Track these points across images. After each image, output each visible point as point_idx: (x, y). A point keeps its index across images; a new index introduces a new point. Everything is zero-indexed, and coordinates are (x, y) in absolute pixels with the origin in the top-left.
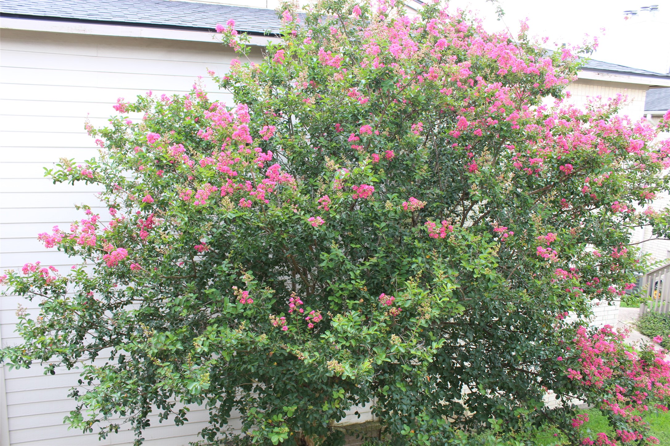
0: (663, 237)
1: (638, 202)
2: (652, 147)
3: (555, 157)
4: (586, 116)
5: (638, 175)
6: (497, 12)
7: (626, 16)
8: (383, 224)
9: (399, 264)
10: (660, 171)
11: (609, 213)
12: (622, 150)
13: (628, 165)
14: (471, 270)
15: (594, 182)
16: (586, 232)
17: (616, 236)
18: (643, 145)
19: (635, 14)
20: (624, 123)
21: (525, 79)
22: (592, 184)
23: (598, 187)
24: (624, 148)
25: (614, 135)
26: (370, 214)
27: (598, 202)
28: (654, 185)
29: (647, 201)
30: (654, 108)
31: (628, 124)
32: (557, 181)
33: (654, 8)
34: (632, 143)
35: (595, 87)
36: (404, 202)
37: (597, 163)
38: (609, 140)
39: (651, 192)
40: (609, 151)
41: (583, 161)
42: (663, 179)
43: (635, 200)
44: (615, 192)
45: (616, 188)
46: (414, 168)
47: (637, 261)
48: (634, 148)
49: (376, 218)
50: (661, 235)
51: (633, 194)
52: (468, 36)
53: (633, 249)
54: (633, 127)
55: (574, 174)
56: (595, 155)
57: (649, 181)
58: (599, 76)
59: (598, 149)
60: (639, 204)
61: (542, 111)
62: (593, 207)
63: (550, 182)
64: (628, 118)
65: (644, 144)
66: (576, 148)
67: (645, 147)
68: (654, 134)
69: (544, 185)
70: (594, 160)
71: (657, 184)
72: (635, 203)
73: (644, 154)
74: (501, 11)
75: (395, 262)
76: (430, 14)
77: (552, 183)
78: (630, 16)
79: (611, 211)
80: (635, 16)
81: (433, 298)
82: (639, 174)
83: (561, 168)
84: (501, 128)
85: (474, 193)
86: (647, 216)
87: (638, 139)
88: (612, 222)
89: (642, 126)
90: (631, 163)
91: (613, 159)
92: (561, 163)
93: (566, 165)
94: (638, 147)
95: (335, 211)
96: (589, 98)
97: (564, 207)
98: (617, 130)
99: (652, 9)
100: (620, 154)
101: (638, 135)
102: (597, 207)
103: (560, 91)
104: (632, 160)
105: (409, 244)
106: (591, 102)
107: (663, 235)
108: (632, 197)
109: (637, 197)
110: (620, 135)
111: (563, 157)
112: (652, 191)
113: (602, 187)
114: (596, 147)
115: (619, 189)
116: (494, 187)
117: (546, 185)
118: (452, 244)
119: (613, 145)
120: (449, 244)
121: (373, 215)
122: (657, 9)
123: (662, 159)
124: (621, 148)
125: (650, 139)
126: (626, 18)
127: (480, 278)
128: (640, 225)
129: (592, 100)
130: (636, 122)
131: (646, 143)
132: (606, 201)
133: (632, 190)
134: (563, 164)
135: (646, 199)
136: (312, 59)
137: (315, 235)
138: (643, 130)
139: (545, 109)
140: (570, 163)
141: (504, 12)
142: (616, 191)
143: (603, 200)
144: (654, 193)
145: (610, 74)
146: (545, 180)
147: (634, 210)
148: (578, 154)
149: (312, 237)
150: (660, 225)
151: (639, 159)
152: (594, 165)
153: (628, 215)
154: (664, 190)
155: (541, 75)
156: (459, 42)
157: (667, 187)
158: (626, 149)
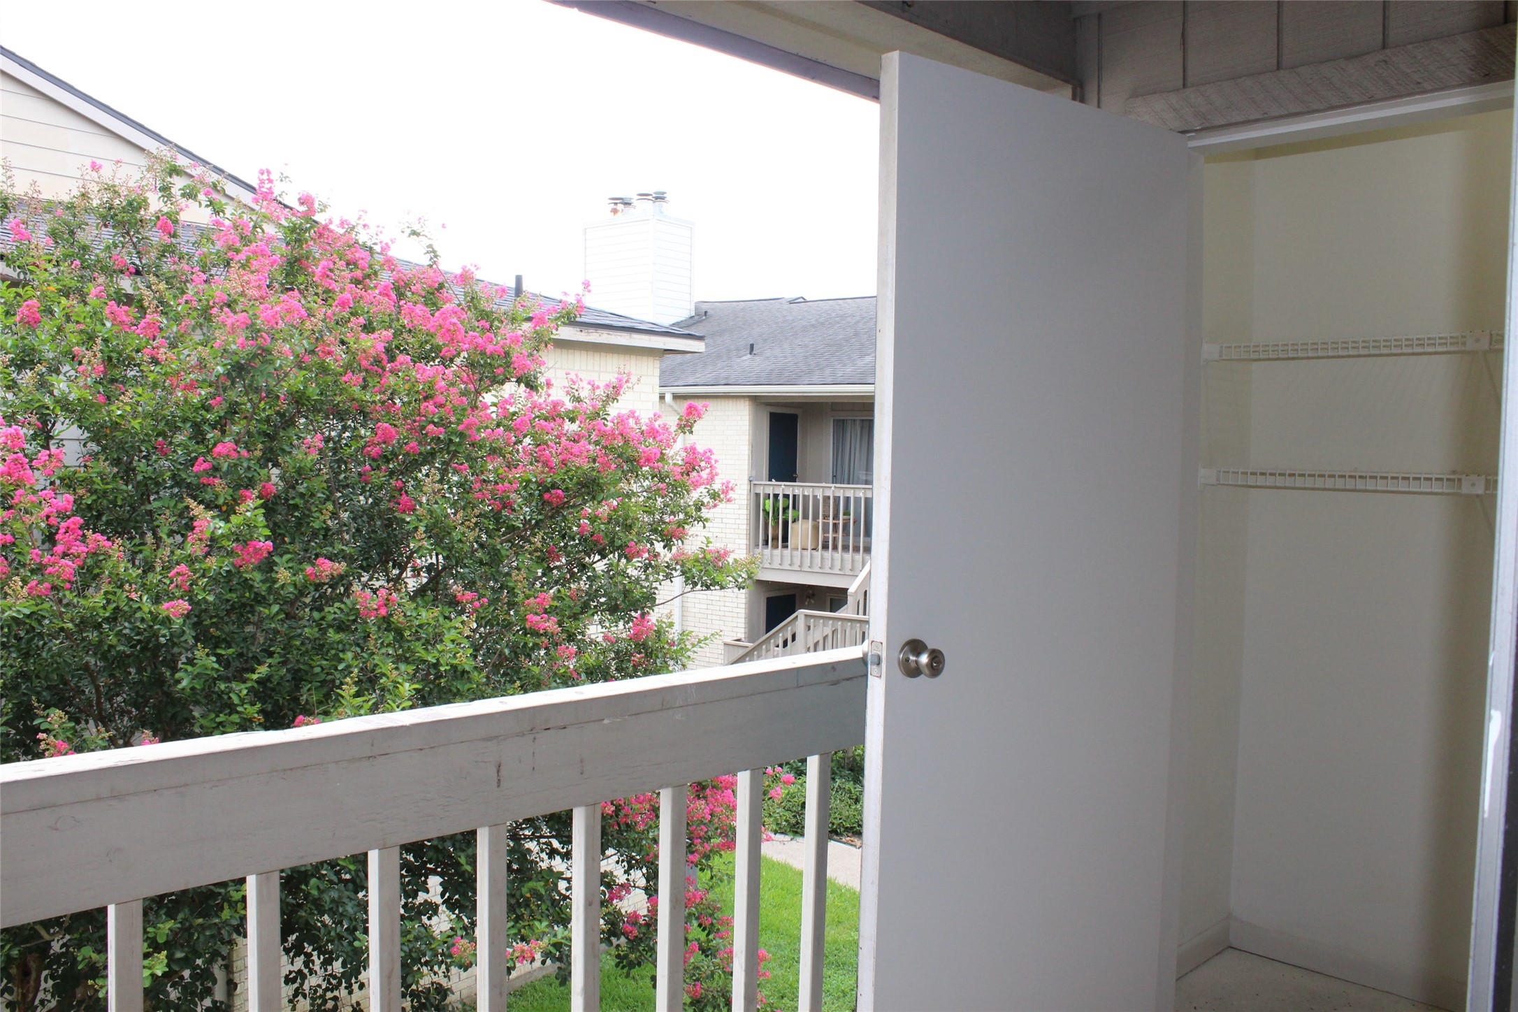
0: (699, 587)
1: (662, 544)
2: (672, 457)
3: (534, 480)
4: (573, 412)
5: (659, 502)
6: (428, 252)
7: (613, 206)
8: (275, 608)
9: (306, 672)
10: (688, 494)
11: (624, 561)
12: (632, 464)
13: (643, 486)
14: (434, 661)
15: (596, 517)
16: (592, 595)
17: (637, 593)
18: (659, 455)
19: (630, 204)
20: (631, 422)
21: (482, 362)
22: (593, 519)
23: (603, 524)
24: (635, 460)
25: (619, 442)
26: (247, 595)
27: (604, 549)
28: (681, 516)
29: (676, 542)
30: (676, 380)
31: (636, 424)
32: (540, 517)
33: (660, 197)
34: (644, 452)
35: (577, 353)
36: (308, 568)
37: (598, 485)
38: (613, 449)
39: (679, 527)
40: (613, 466)
41: (578, 483)
42: (694, 505)
43: (658, 542)
44: (628, 528)
45: (629, 521)
46: (309, 510)
47: (673, 644)
48: (648, 460)
49: (260, 600)
50: (695, 584)
51: (654, 531)
52: (369, 276)
53: (664, 626)
54: (644, 428)
55: (565, 506)
56: (595, 473)
57: (674, 510)
58: (583, 334)
59: (597, 464)
60: (664, 547)
61: (508, 407)
62: (598, 557)
63: (530, 520)
64: (636, 415)
65: (661, 453)
66: (565, 465)
67: (662, 458)
68: (673, 438)
69: (521, 526)
70: (594, 480)
71: (686, 514)
72: (659, 547)
73: (663, 467)
74: (434, 251)
75: (300, 670)
76: (299, 234)
77: (533, 522)
78: (620, 207)
79: (626, 557)
80: (628, 210)
81: (387, 706)
82: (660, 500)
83: (546, 496)
84: (451, 440)
85: (420, 544)
86: (677, 563)
87: (650, 446)
88: (628, 577)
89: (657, 426)
90: (646, 483)
91: (621, 479)
92: (545, 488)
93: (552, 491)
94: (653, 457)
95: (204, 590)
96: (569, 376)
97: (553, 561)
98: (622, 435)
99: (657, 198)
100: (630, 469)
101: (651, 440)
102: (603, 557)
103: (536, 378)
104: (647, 478)
105: (315, 639)
106: (574, 383)
107: (699, 585)
108: (653, 537)
109: (661, 536)
110: (626, 442)
111: (549, 480)
112: (681, 525)
113: (609, 523)
114: (594, 461)
115: (634, 523)
116: (449, 533)
117: (524, 525)
118: (399, 625)
119: (619, 456)
120: (393, 626)
121: (252, 596)
122: (663, 198)
123: (688, 475)
124: (630, 460)
125: (669, 446)
126: (615, 211)
127: (449, 670)
128: (669, 577)
129: (575, 380)
130: (647, 421)
131: (664, 451)
132: (618, 543)
133: (651, 525)
134: (547, 490)
135: (674, 540)
136: (104, 325)
137: (164, 636)
138: (657, 432)
139: (511, 404)
140: (558, 488)
141: (438, 253)
142: (630, 526)
143: (612, 542)
144: (683, 527)
145: (600, 331)
146: (522, 517)
147: (657, 555)
148: (570, 474)
149: (157, 639)
150: (694, 570)
151: (656, 476)
152: (596, 488)
153: (650, 564)
154: (696, 522)
155: (507, 354)
156: (358, 291)
157: (700, 517)
158: (638, 462)
